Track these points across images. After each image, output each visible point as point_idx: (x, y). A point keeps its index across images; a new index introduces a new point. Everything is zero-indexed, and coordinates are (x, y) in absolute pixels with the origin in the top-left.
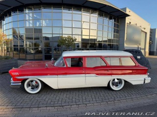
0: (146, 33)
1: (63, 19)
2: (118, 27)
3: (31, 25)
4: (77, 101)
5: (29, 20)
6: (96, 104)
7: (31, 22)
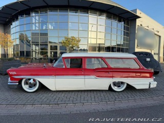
0: (160, 37)
1: (69, 21)
2: (128, 30)
3: (37, 29)
4: (74, 100)
5: (35, 23)
6: (95, 103)
7: (37, 25)
